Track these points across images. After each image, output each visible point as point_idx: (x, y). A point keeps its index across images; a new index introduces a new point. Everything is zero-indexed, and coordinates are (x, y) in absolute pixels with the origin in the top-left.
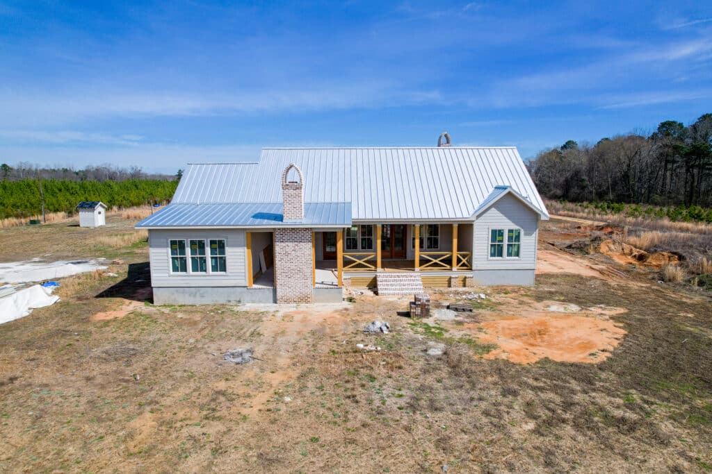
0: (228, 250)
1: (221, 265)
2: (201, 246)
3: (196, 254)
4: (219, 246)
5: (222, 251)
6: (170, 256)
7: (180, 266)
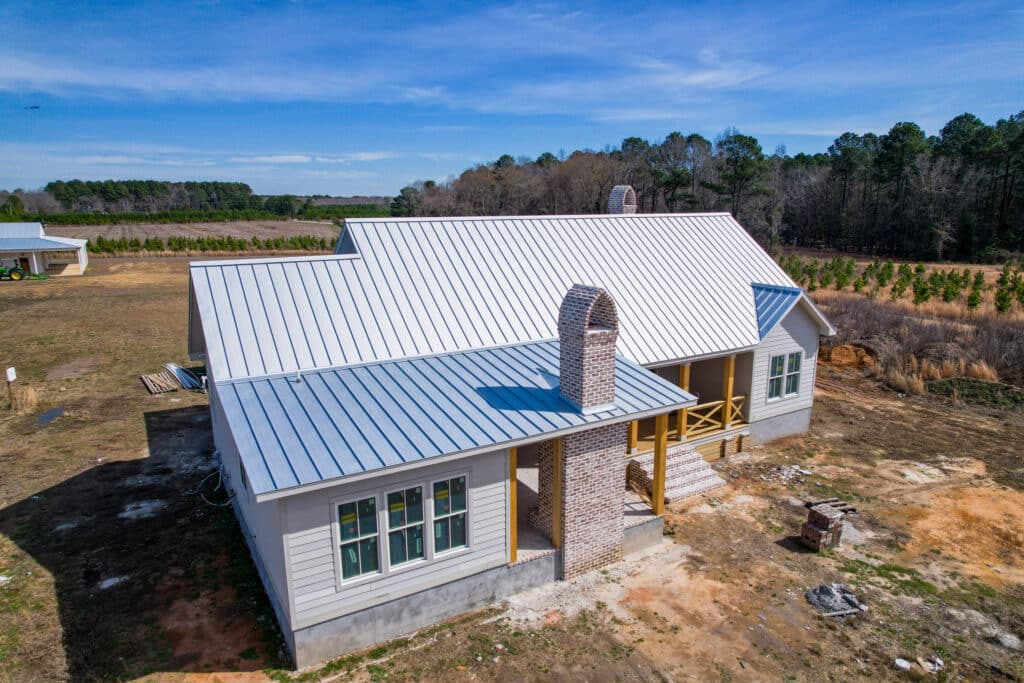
0: (474, 495)
1: (455, 533)
2: (414, 499)
3: (401, 521)
4: (453, 491)
5: (461, 502)
6: (339, 542)
7: (360, 558)
